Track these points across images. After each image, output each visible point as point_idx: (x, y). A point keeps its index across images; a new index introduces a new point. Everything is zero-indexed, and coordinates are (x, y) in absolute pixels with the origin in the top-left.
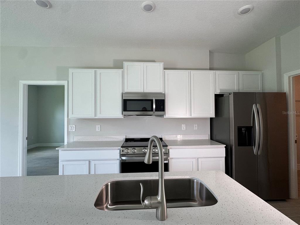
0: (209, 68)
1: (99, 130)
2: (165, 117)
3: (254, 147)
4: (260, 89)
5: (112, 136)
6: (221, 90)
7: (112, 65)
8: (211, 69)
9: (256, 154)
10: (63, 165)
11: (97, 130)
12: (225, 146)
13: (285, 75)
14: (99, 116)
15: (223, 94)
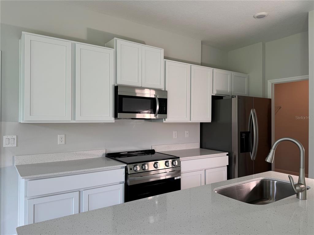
0: (200, 63)
1: (63, 143)
2: (164, 122)
3: (250, 153)
4: (246, 93)
5: (85, 152)
6: (217, 91)
7: (84, 37)
8: (202, 64)
9: (252, 160)
10: (34, 205)
11: (59, 143)
12: (228, 153)
13: (269, 82)
14: (79, 119)
15: (223, 97)
